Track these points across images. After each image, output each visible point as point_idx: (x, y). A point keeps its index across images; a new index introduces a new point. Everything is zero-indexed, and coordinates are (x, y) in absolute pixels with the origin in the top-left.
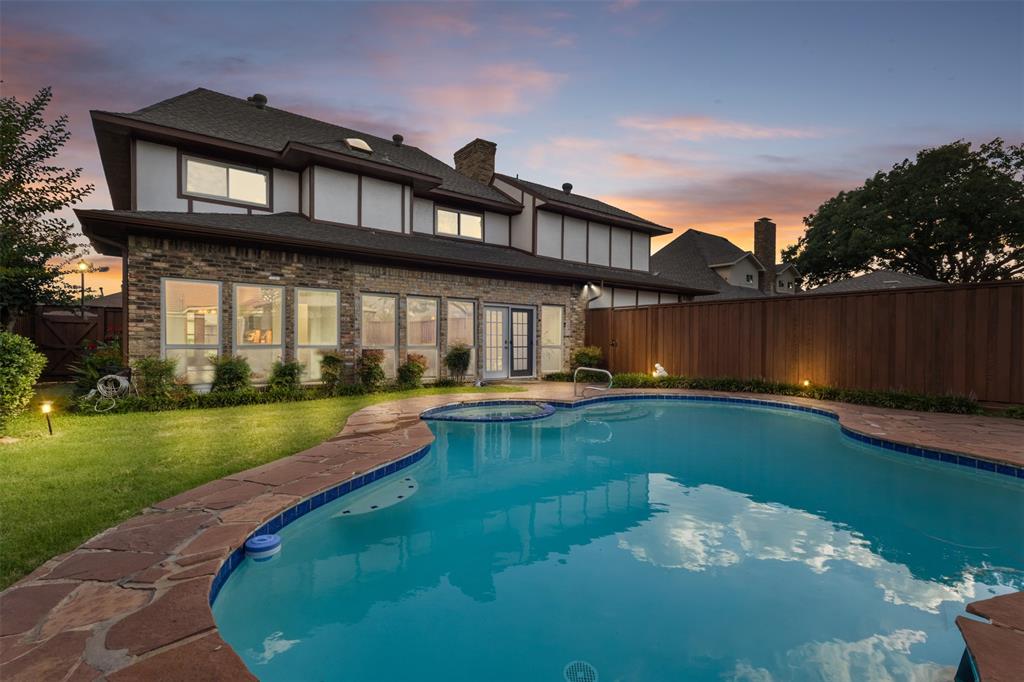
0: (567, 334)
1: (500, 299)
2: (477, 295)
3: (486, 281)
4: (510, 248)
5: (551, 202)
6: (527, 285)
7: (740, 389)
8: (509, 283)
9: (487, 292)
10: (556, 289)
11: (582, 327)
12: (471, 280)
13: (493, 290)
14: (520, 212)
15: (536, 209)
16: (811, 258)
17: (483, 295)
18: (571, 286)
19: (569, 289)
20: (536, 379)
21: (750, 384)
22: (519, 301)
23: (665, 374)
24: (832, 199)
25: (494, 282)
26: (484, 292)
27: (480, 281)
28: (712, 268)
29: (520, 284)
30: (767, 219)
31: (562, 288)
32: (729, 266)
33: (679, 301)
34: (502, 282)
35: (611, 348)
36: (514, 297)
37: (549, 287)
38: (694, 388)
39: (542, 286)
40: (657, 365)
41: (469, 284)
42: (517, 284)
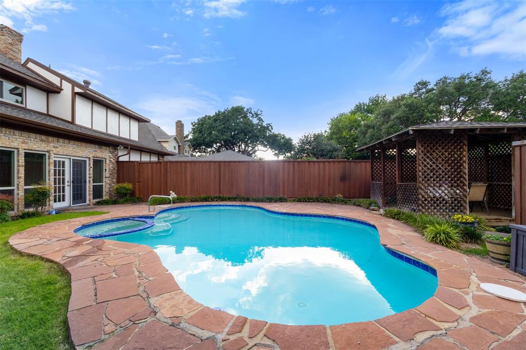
0: (107, 176)
1: (65, 153)
2: (49, 149)
3: (55, 139)
4: (48, 115)
5: (88, 92)
6: (84, 144)
7: (213, 200)
8: (72, 142)
9: (57, 148)
10: (101, 149)
11: (115, 172)
12: (44, 137)
13: (60, 146)
14: (59, 93)
15: (75, 94)
16: (197, 141)
17: (53, 149)
18: (109, 147)
19: (108, 148)
20: (89, 205)
21: (216, 198)
22: (78, 155)
23: (175, 196)
24: (203, 118)
25: (61, 140)
26: (54, 147)
27: (51, 139)
28: (159, 141)
29: (79, 144)
30: (180, 121)
31: (104, 148)
32: (167, 141)
33: (159, 159)
34: (66, 141)
35: (137, 183)
36: (75, 152)
37: (97, 146)
38: (194, 201)
39: (92, 146)
40: (171, 192)
41: (42, 141)
42: (77, 143)
